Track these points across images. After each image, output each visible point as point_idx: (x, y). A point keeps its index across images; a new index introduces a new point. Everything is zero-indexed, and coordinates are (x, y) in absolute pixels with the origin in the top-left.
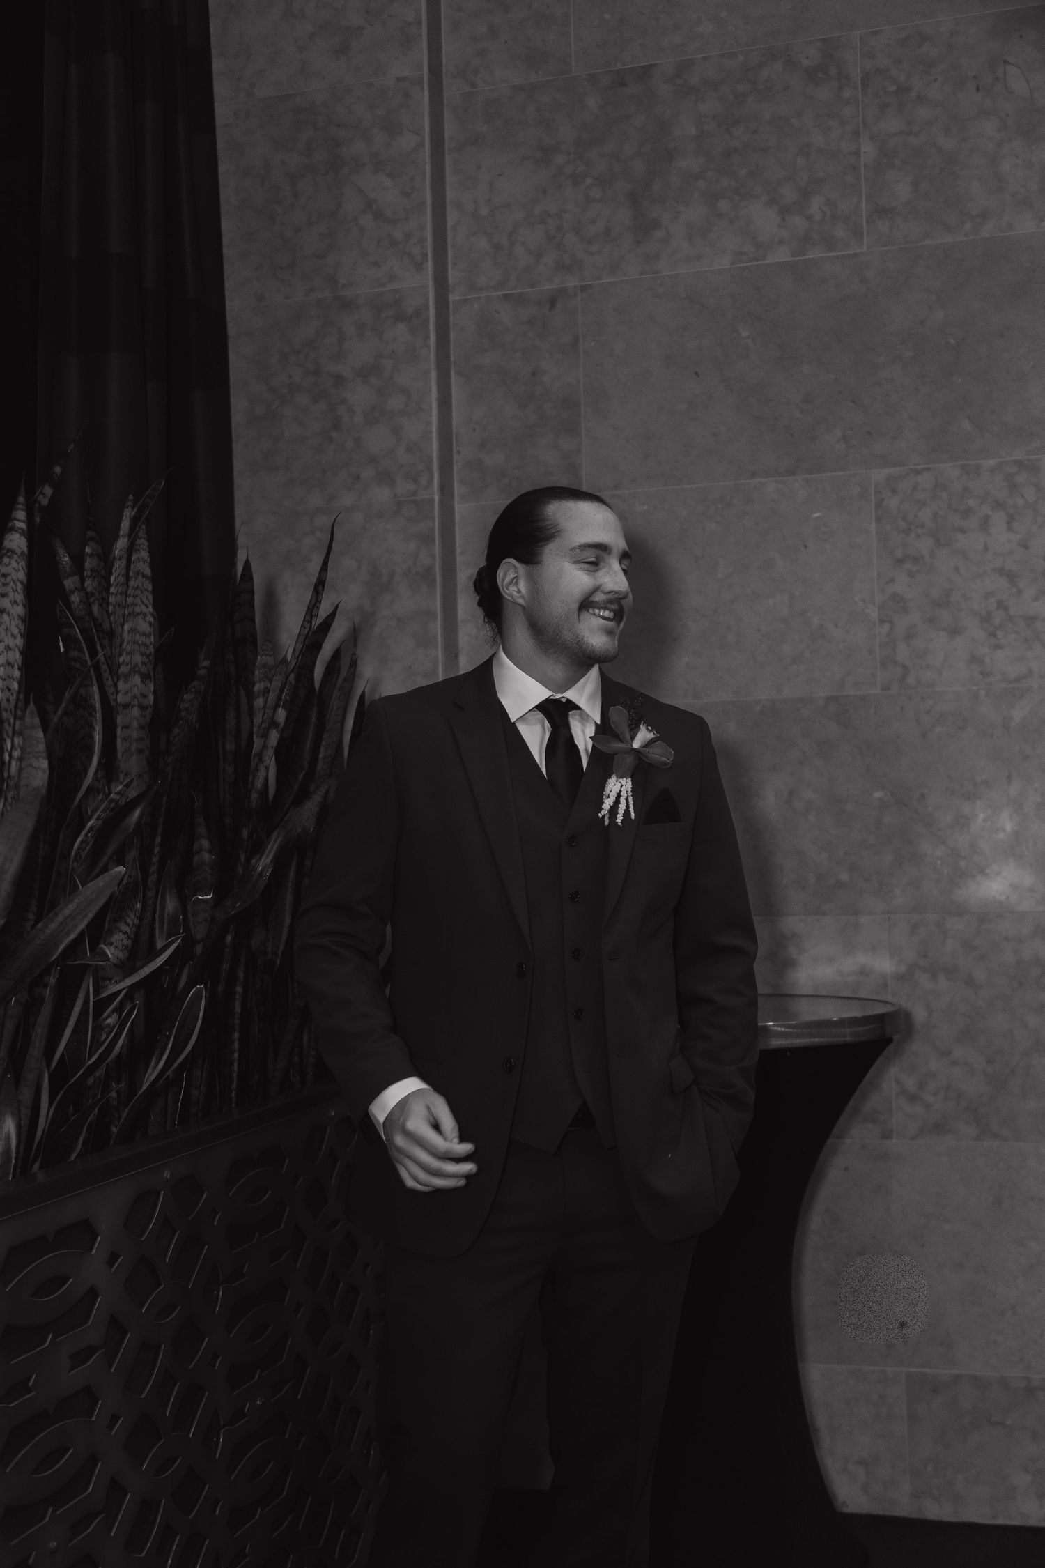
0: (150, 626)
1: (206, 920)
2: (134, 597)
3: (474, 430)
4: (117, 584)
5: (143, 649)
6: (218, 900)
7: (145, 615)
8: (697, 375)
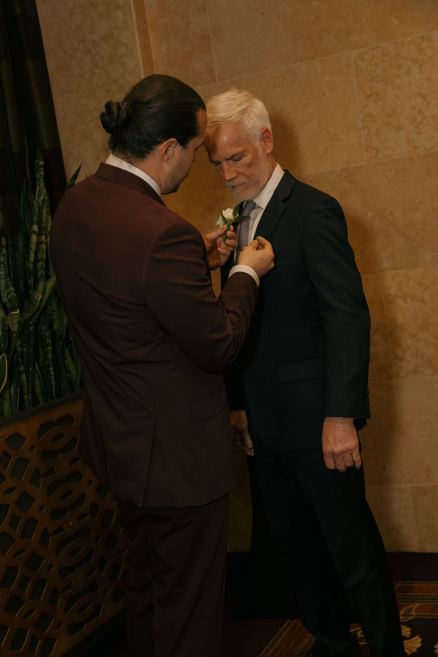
1: (17, 323)
3: (163, 57)
8: (263, 14)
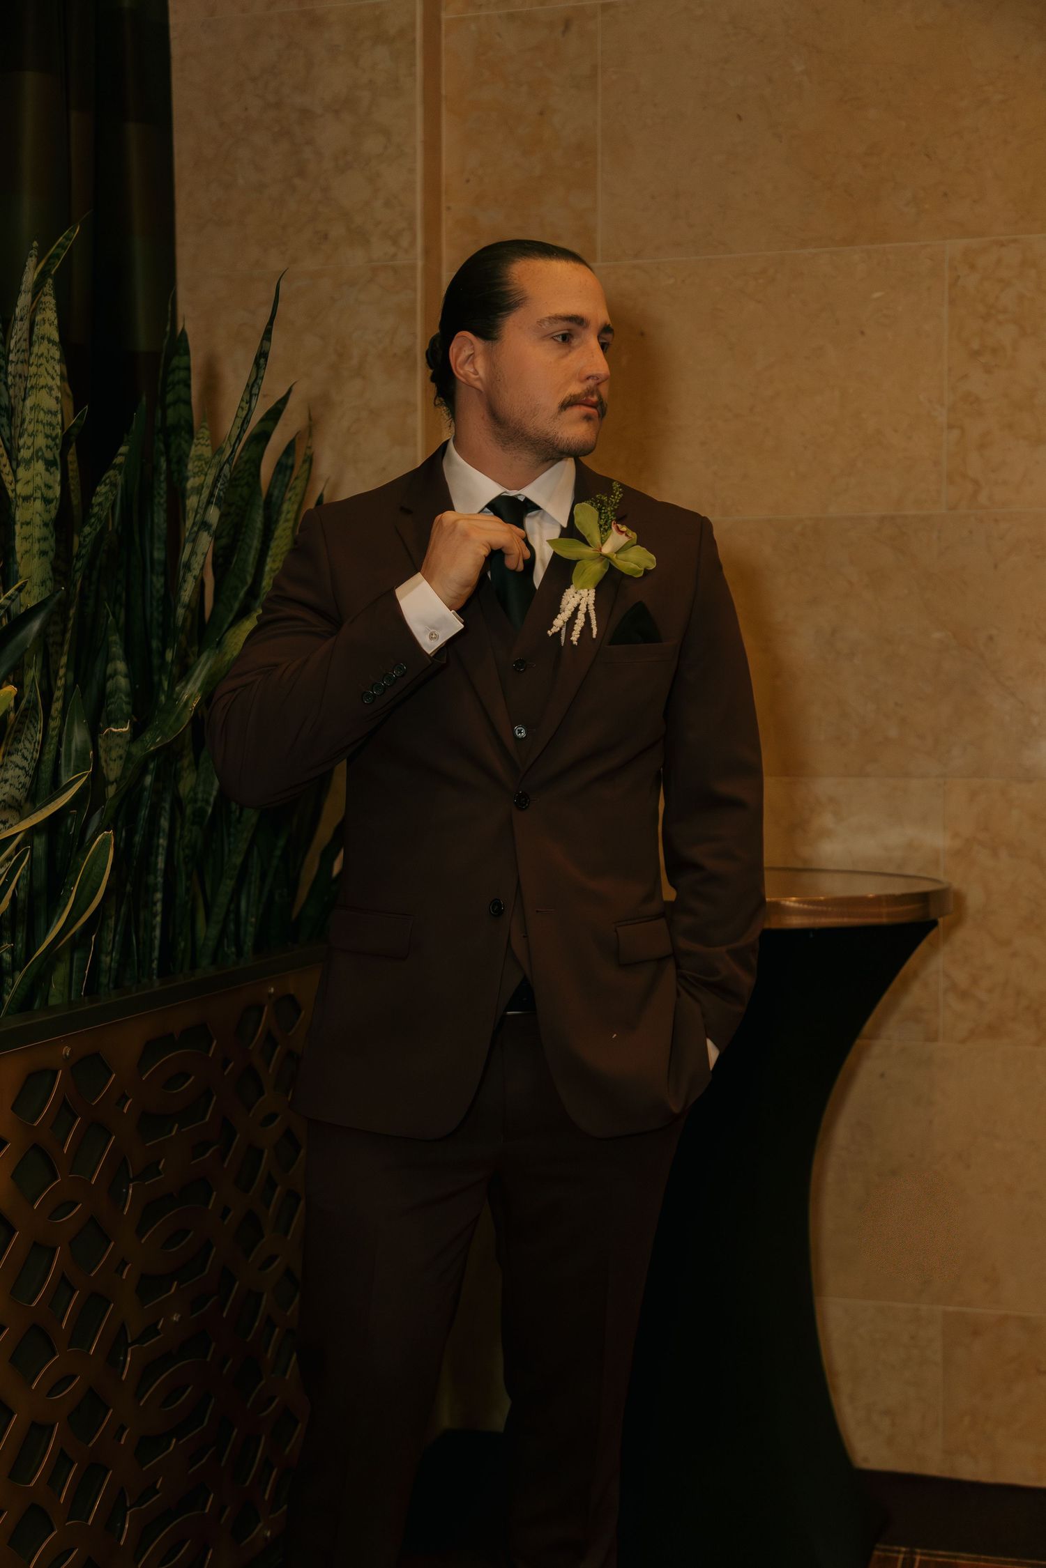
0: (57, 403)
1: (121, 757)
2: (39, 366)
3: (468, 181)
4: (18, 351)
5: (48, 430)
6: (137, 732)
7: (51, 389)
8: (739, 117)
